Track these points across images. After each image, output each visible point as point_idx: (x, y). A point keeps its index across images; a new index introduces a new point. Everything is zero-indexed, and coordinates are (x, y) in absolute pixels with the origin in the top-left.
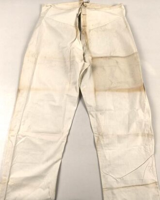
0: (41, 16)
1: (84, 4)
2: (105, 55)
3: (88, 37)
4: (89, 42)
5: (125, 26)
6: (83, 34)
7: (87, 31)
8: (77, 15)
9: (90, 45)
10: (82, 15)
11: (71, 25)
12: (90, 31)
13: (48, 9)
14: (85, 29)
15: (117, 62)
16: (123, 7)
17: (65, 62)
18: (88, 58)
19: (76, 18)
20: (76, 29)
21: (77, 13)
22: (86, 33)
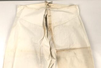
0: (17, 16)
1: (49, 4)
2: (66, 47)
3: (53, 33)
4: (53, 37)
5: (80, 23)
6: (49, 31)
7: (52, 27)
8: (44, 15)
9: (54, 39)
10: (48, 17)
11: (40, 26)
12: (54, 27)
13: (22, 10)
14: (50, 27)
15: (75, 54)
16: (77, 7)
17: (37, 55)
18: (54, 51)
19: (44, 19)
20: (44, 28)
21: (44, 14)
22: (51, 29)
